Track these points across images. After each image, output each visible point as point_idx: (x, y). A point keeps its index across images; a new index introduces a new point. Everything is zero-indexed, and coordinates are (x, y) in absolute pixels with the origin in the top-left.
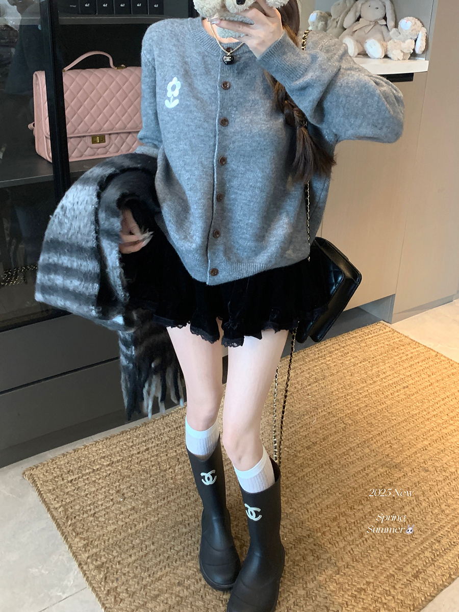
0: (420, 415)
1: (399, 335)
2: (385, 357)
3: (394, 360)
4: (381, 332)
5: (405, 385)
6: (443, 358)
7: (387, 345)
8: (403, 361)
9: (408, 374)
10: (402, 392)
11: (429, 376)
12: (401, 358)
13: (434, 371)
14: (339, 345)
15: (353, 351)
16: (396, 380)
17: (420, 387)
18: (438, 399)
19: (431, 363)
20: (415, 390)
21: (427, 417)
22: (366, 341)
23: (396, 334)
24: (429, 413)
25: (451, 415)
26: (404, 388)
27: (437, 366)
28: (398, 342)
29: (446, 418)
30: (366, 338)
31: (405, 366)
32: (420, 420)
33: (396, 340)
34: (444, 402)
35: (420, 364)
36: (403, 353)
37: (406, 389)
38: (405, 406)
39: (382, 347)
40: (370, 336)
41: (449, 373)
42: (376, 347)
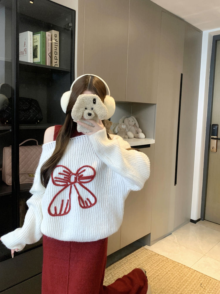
0: (166, 289)
1: (150, 251)
2: (147, 262)
3: (151, 263)
4: (143, 251)
5: (157, 274)
6: (169, 260)
7: (147, 256)
8: (154, 263)
9: (157, 269)
10: (157, 278)
11: (165, 269)
12: (153, 262)
13: (167, 266)
14: (127, 259)
15: (134, 261)
16: (153, 272)
17: (163, 275)
18: (171, 279)
19: (165, 263)
20: (162, 277)
21: (169, 289)
22: (138, 256)
23: (148, 251)
24: (169, 287)
25: (178, 286)
26: (157, 276)
27: (167, 264)
28: (150, 255)
29: (176, 288)
30: (138, 254)
31: (155, 265)
32: (166, 291)
33: (150, 253)
34: (174, 281)
35: (161, 264)
36: (153, 259)
37: (158, 277)
38: (159, 285)
39: (144, 258)
40: (139, 253)
41: (173, 266)
42: (142, 258)
